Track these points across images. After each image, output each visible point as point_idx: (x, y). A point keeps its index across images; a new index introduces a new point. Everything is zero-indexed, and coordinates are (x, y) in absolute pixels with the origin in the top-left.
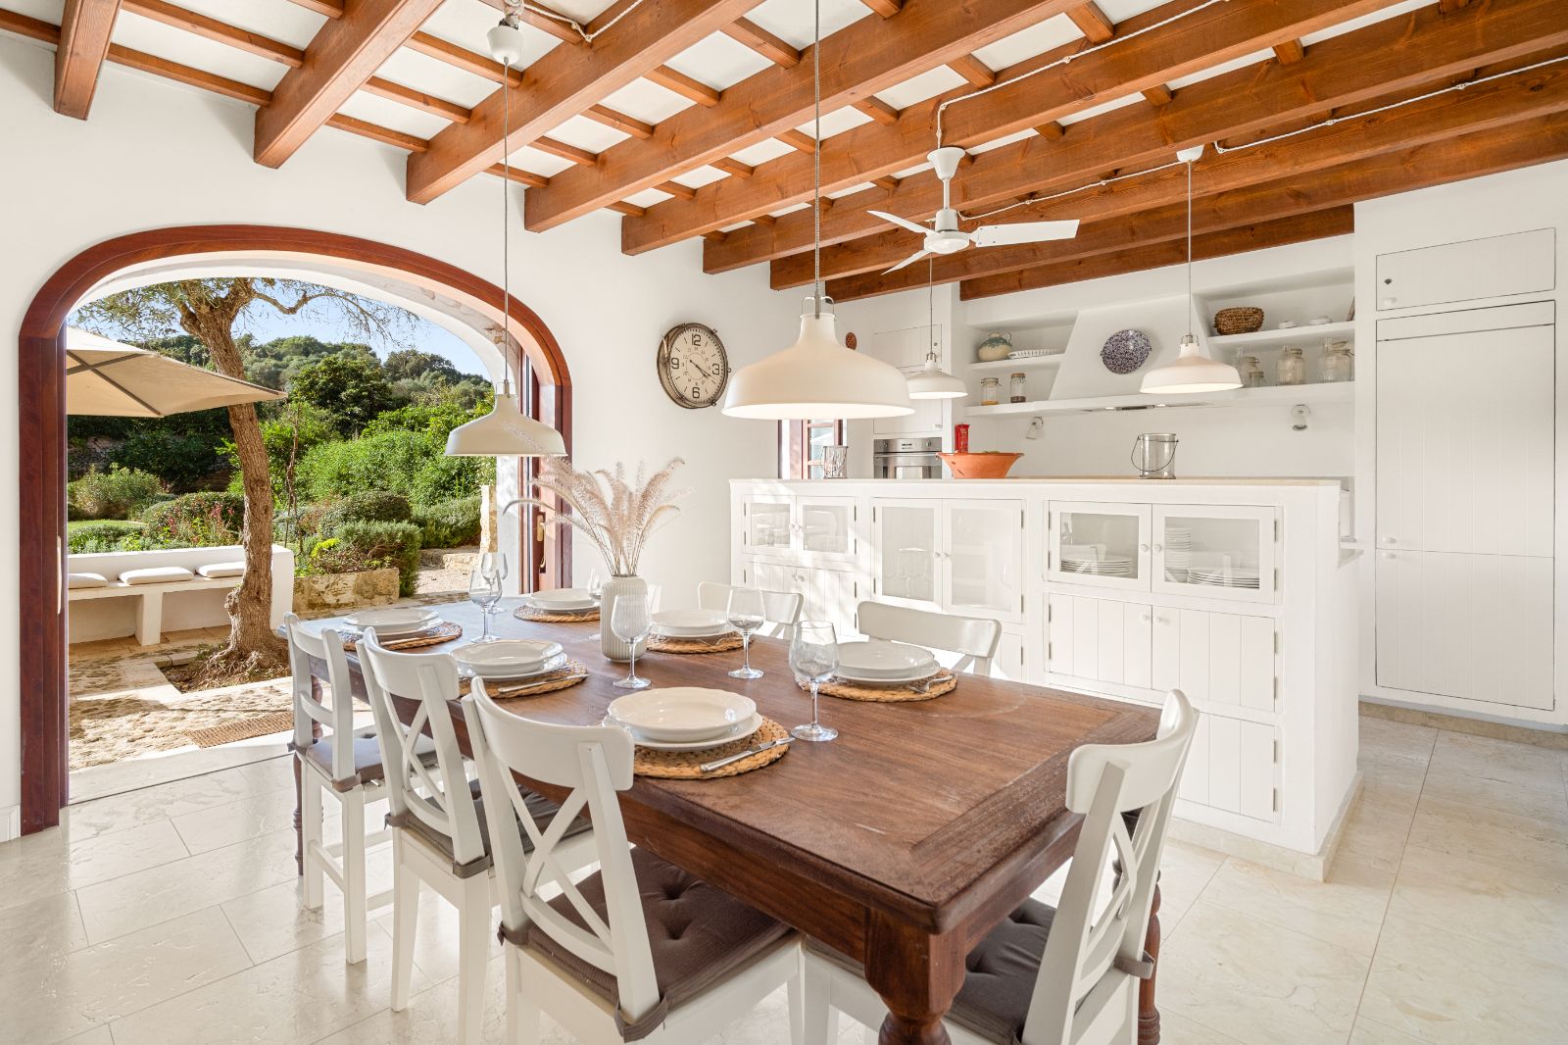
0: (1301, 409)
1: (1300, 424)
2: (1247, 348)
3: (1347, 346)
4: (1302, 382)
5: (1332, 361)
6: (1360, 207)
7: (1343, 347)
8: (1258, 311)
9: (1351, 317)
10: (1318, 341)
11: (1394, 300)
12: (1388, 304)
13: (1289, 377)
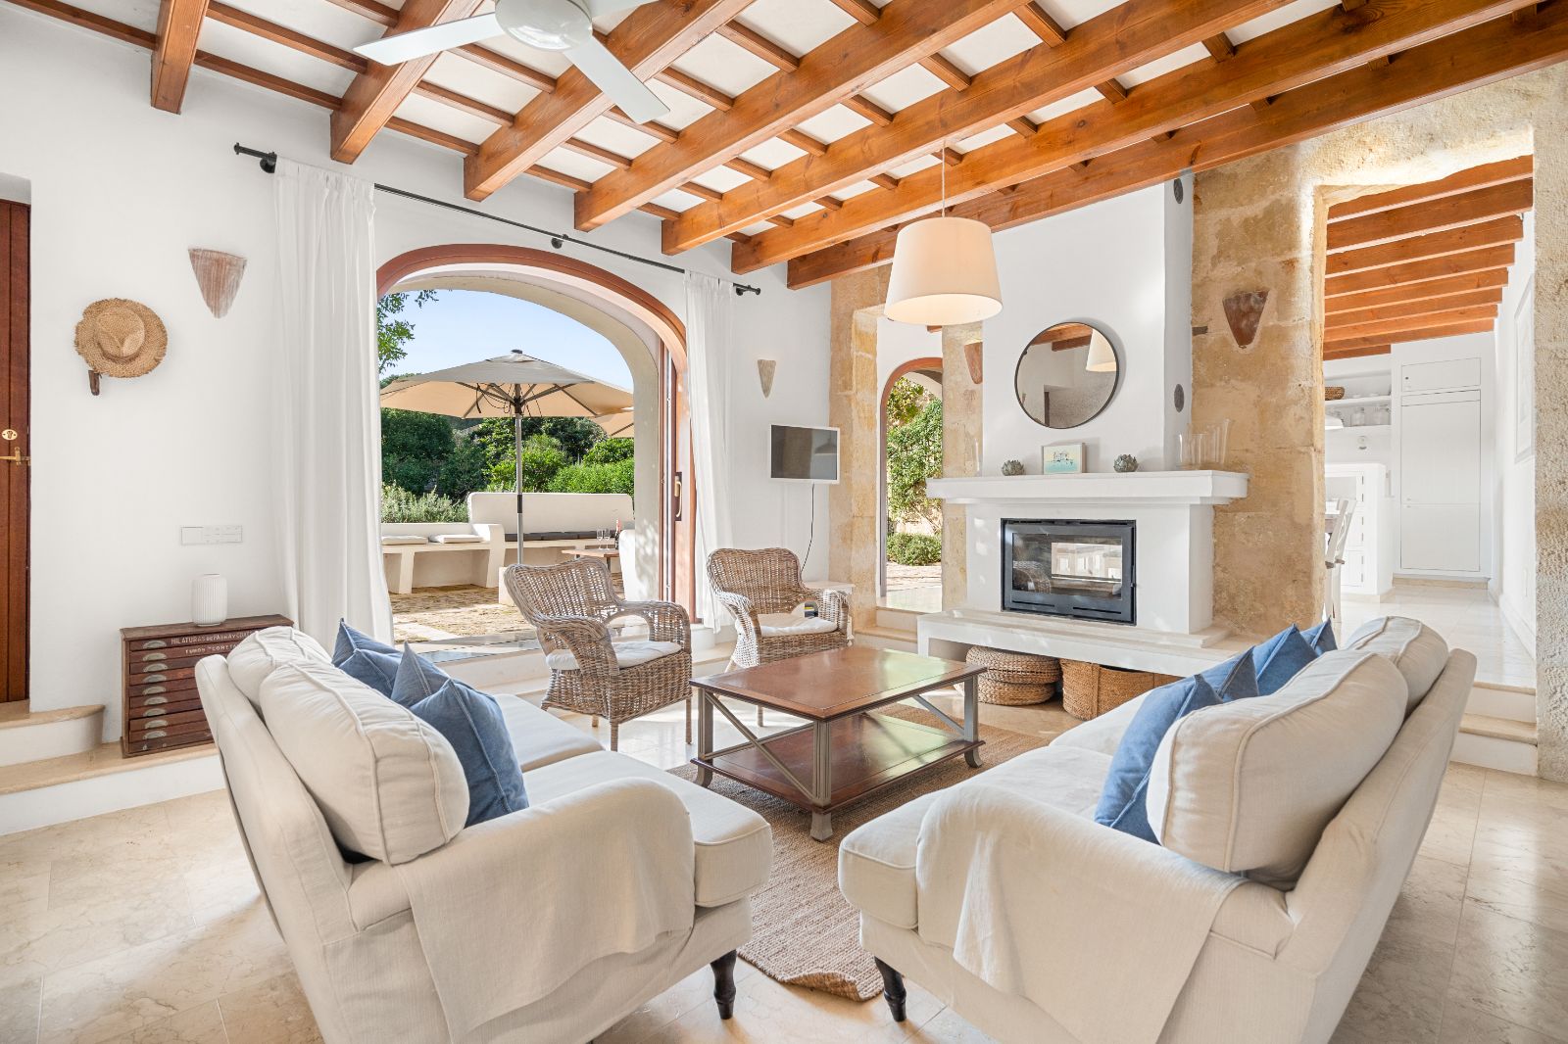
0: (1363, 438)
1: (1363, 446)
2: (1336, 407)
3: (1387, 407)
4: (1364, 425)
5: (1380, 415)
6: (1393, 346)
7: (1386, 408)
8: (1342, 389)
9: (1389, 394)
10: (1373, 404)
11: (1410, 387)
12: (1407, 389)
13: (1358, 423)
